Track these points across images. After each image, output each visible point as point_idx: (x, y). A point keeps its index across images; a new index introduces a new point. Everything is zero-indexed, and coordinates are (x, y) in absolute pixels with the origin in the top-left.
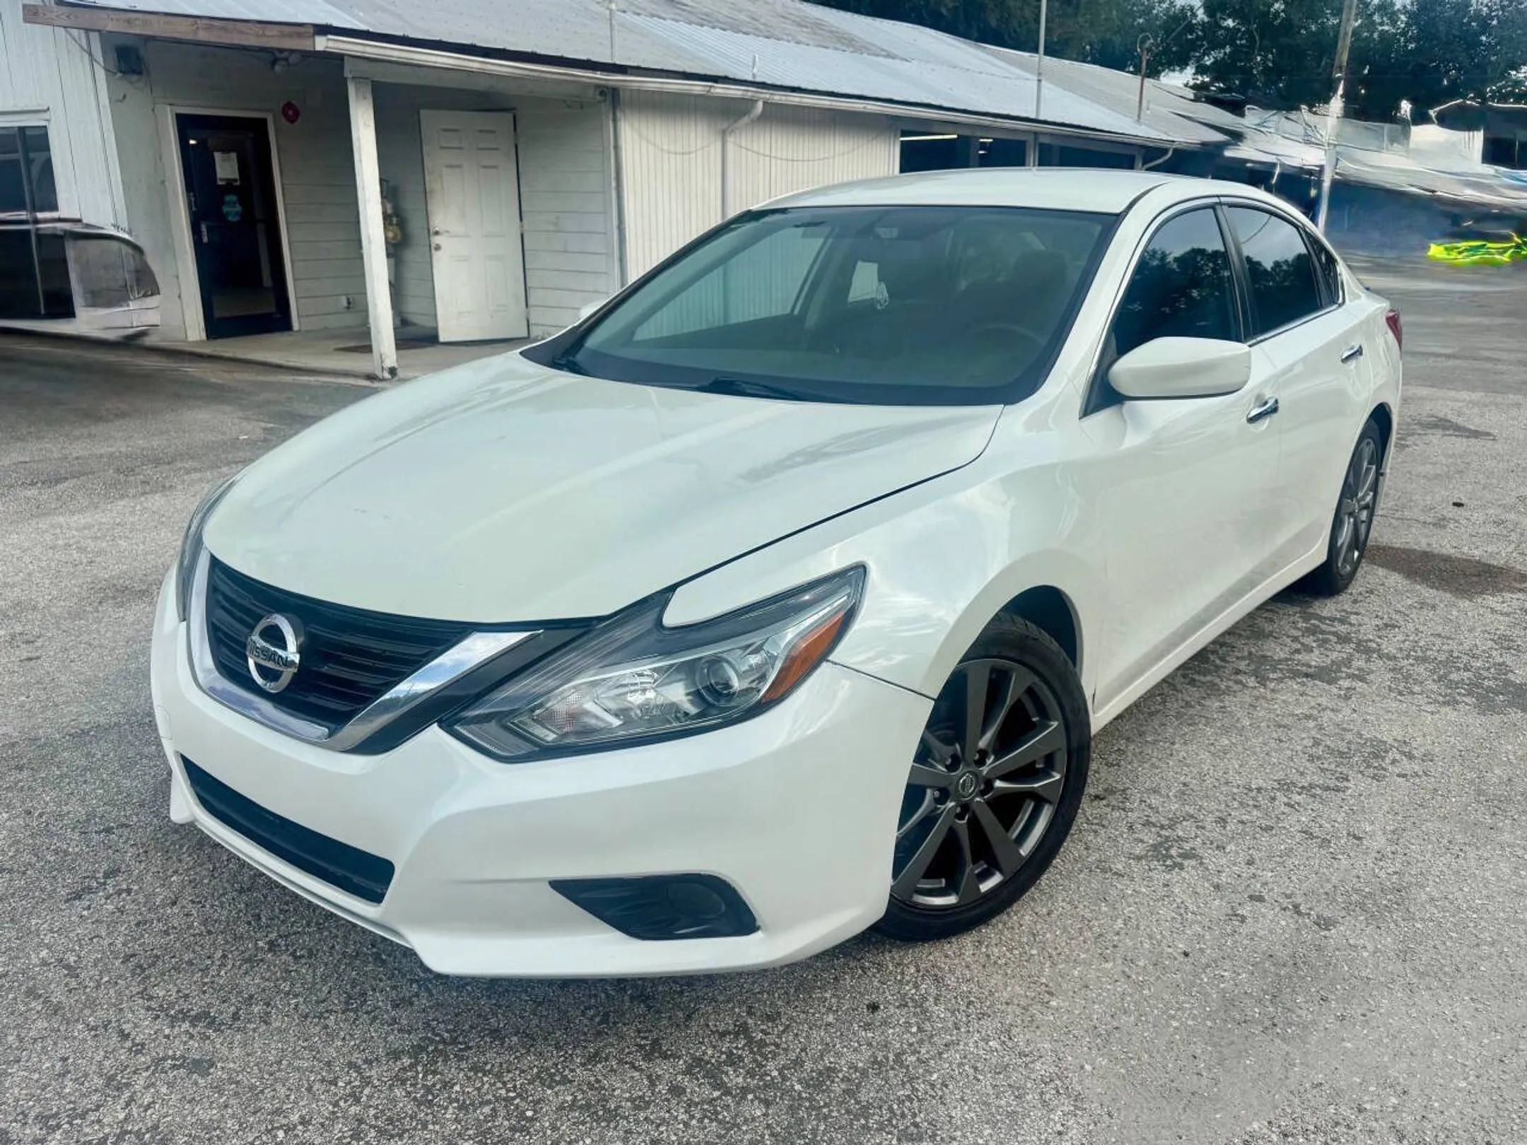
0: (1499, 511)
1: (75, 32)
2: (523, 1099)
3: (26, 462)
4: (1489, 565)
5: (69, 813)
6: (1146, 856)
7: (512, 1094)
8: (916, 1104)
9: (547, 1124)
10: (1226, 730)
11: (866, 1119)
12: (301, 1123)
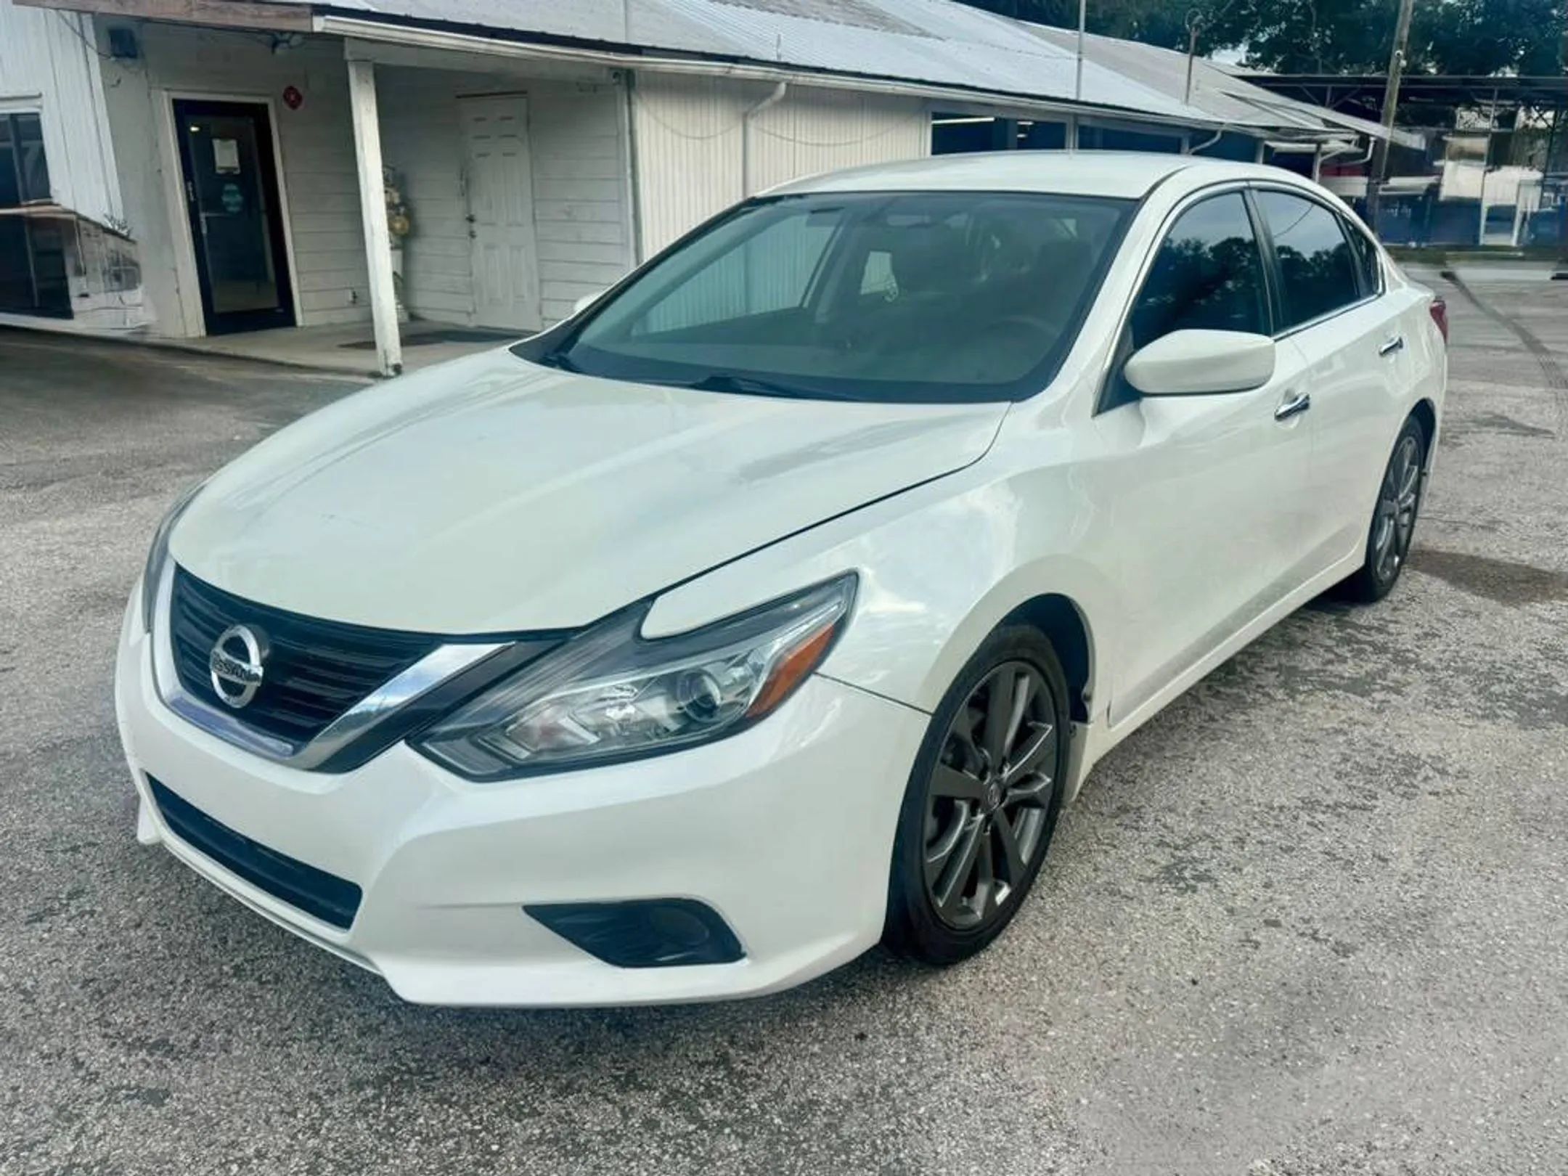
0: (1554, 514)
1: (67, 14)
2: (489, 1132)
3: (11, 465)
4: (1539, 571)
5: (34, 831)
6: (1158, 878)
7: (477, 1127)
8: (900, 1139)
9: (512, 1159)
10: (1250, 746)
11: (847, 1154)
12: (256, 1157)
